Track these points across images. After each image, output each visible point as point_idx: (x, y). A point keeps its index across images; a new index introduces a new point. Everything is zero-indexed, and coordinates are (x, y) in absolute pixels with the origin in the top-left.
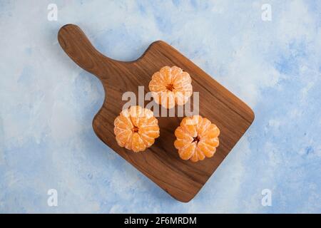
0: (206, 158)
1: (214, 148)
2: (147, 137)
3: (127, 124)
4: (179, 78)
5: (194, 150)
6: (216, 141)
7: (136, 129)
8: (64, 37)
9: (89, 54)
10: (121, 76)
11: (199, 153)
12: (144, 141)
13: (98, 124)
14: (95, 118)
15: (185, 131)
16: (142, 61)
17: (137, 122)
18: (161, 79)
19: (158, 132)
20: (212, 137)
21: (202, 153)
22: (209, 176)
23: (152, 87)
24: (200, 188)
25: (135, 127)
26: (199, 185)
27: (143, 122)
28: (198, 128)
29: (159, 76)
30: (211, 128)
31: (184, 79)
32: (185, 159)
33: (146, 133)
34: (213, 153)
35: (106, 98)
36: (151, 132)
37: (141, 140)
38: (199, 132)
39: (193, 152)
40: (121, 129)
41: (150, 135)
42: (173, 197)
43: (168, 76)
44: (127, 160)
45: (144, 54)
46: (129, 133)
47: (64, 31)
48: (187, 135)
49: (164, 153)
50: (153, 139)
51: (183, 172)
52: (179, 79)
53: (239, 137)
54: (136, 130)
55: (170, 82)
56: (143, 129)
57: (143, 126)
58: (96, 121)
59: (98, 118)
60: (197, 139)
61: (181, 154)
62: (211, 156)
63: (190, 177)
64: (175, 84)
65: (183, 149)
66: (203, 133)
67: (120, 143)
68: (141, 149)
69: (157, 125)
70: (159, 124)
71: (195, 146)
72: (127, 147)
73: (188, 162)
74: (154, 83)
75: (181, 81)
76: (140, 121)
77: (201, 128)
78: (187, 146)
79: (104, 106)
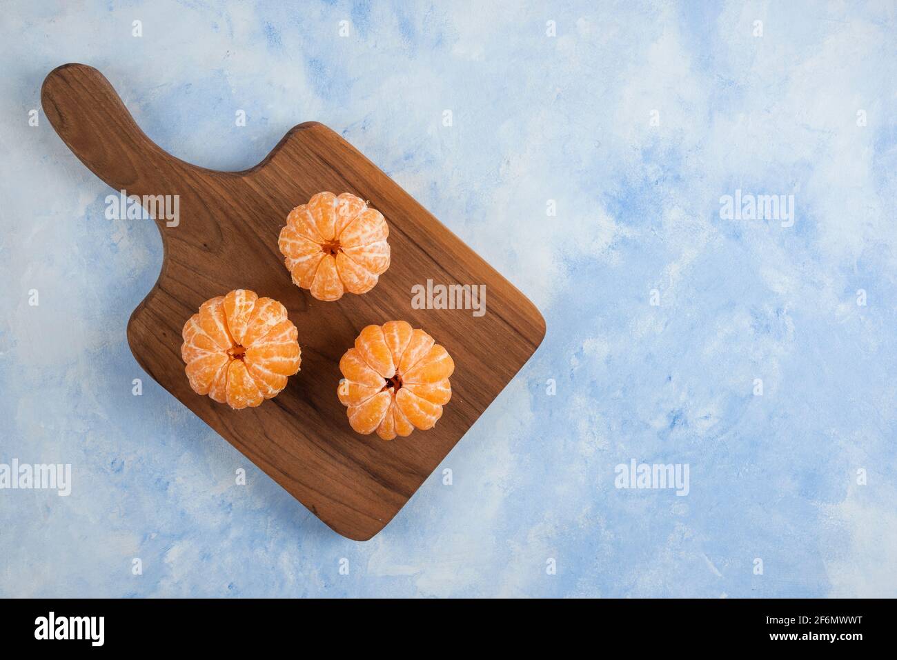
0: (417, 431)
1: (438, 408)
2: (267, 372)
3: (214, 336)
4: (354, 224)
5: (384, 410)
6: (443, 389)
7: (239, 351)
8: (57, 98)
9: (124, 147)
10: (207, 209)
11: (397, 418)
12: (257, 382)
13: (142, 330)
14: (135, 316)
15: (364, 360)
16: (265, 171)
17: (242, 334)
18: (309, 225)
19: (297, 359)
20: (433, 380)
21: (404, 418)
22: (424, 476)
23: (285, 244)
24: (399, 506)
25: (237, 346)
26: (398, 497)
27: (258, 334)
28: (399, 355)
29: (304, 217)
30: (432, 355)
31: (367, 227)
32: (362, 432)
33: (264, 361)
34: (433, 419)
35: (165, 263)
36: (276, 359)
37: (249, 381)
38: (400, 365)
39: (383, 416)
40: (199, 350)
41: (274, 367)
42: (331, 526)
43: (326, 219)
44: (214, 427)
45: (271, 156)
46: (219, 359)
47: (59, 81)
48: (368, 371)
49: (313, 413)
50: (282, 379)
51: (357, 462)
52: (355, 228)
53: (505, 380)
54: (238, 353)
55: (331, 235)
56: (256, 353)
57: (257, 344)
58: (136, 323)
59: (143, 315)
60: (394, 383)
61: (353, 419)
62: (428, 427)
63: (375, 476)
64: (344, 239)
65: (358, 407)
66: (410, 368)
67: (195, 384)
68: (249, 402)
69: (294, 342)
70: (299, 339)
71: (388, 401)
72: (212, 396)
73: (372, 440)
74: (291, 235)
75: (359, 233)
76: (248, 331)
77: (406, 355)
78: (368, 400)
79: (159, 285)
